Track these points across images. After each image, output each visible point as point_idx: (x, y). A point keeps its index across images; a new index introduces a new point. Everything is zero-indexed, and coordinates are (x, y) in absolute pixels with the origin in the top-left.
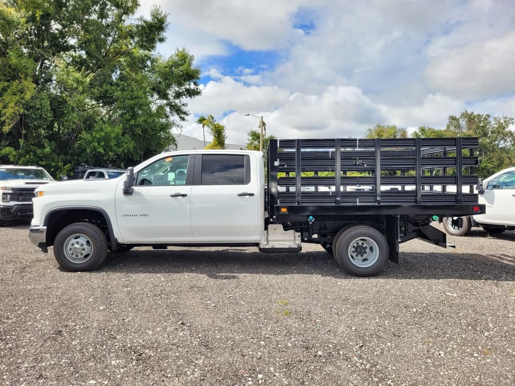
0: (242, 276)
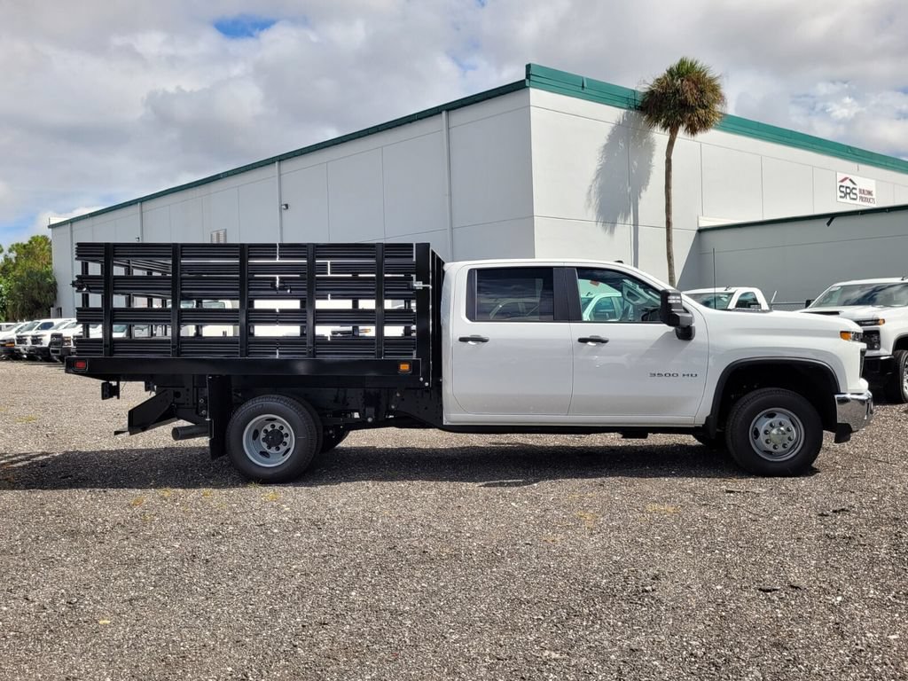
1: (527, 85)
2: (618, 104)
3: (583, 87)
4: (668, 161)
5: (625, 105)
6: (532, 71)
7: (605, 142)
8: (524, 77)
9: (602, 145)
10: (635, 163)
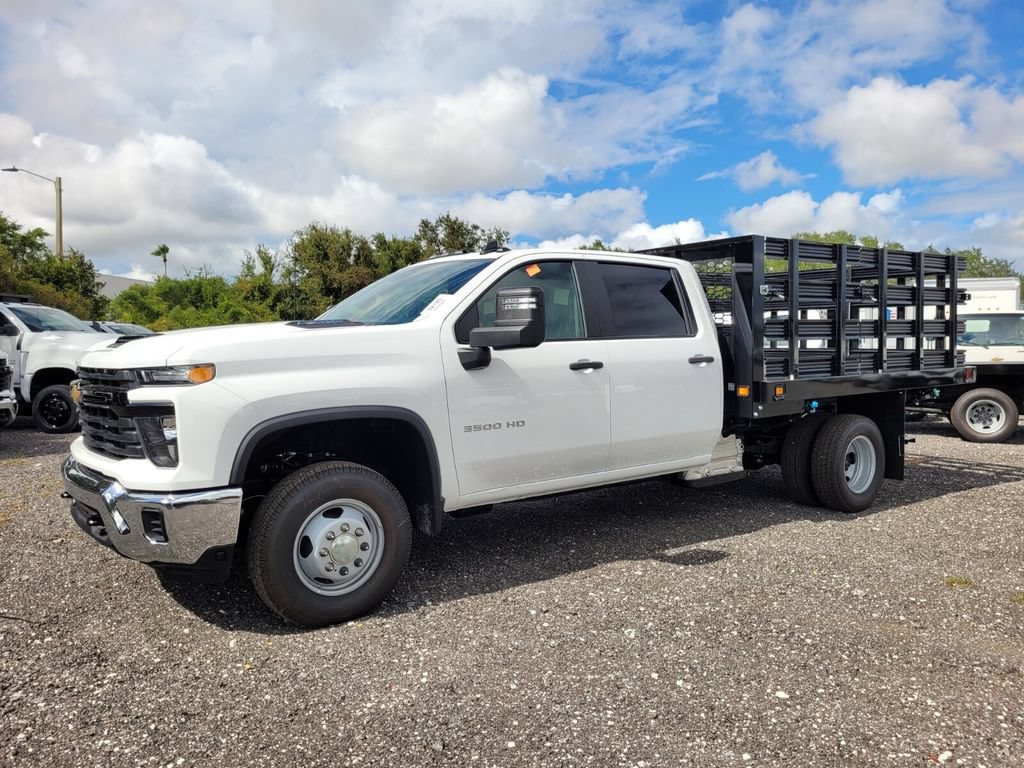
0: (735, 543)
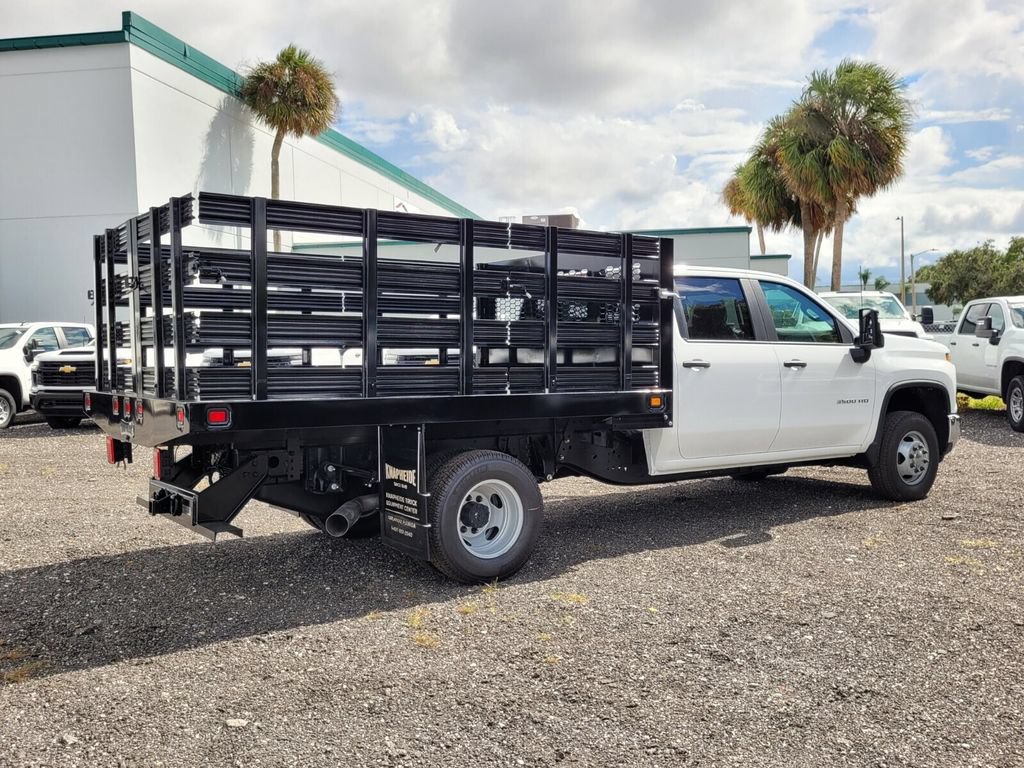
1: (127, 38)
2: (219, 85)
3: (185, 55)
4: (275, 163)
5: (226, 89)
6: (133, 22)
7: (208, 130)
8: (120, 28)
9: (205, 134)
10: (237, 160)
